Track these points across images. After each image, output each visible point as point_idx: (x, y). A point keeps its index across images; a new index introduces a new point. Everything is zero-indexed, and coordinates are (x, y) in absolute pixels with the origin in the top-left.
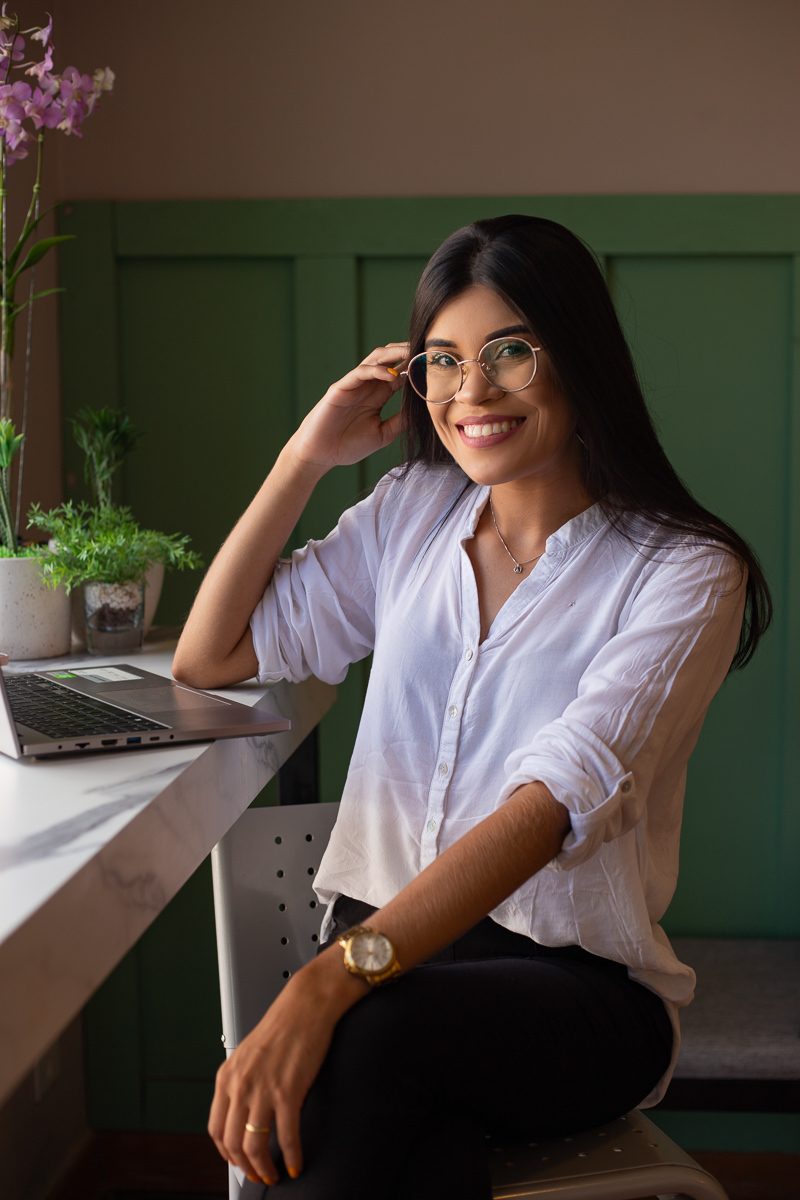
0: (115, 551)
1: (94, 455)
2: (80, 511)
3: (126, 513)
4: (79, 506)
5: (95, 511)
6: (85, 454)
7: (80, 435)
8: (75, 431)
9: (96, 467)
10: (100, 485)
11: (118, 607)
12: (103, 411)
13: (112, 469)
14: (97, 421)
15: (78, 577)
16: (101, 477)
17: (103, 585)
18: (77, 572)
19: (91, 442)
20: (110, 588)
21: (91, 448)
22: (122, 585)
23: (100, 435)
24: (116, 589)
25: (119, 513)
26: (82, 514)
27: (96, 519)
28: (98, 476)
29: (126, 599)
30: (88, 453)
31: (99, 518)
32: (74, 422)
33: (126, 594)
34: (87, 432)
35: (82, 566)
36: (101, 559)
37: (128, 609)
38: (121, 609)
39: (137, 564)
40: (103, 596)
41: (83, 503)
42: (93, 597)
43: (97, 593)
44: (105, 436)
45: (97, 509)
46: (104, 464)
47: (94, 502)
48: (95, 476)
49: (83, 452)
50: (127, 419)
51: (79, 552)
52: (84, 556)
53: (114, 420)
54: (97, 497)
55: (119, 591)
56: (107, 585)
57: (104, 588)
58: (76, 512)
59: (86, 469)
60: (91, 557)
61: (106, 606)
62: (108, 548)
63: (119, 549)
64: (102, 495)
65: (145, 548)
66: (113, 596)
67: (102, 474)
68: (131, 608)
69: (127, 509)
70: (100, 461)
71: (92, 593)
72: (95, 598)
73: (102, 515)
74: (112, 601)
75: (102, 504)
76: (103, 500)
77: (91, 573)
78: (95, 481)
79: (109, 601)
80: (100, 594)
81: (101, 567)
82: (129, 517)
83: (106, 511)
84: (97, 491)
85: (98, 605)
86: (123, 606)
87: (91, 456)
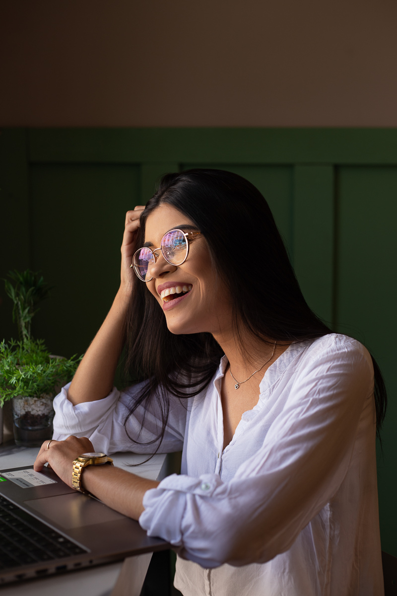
0: (35, 375)
1: (19, 303)
2: (9, 345)
3: (42, 344)
4: (9, 342)
5: (20, 344)
6: (14, 303)
7: (10, 290)
8: (6, 286)
9: (21, 312)
10: (23, 325)
11: (36, 414)
12: (25, 273)
13: (32, 315)
14: (21, 279)
15: (9, 394)
16: (24, 319)
17: (26, 398)
18: (9, 391)
19: (17, 295)
20: (31, 401)
21: (17, 298)
22: (39, 397)
23: (24, 289)
24: (35, 401)
25: (37, 344)
26: (11, 347)
27: (21, 350)
28: (22, 319)
29: (42, 408)
30: (16, 302)
31: (23, 348)
32: (6, 280)
33: (42, 405)
34: (14, 288)
35: (13, 388)
36: (26, 382)
37: (44, 414)
38: (39, 415)
39: (49, 382)
40: (26, 406)
41: (12, 339)
42: (19, 406)
43: (22, 404)
44: (27, 291)
45: (21, 342)
46: (26, 311)
47: (19, 337)
48: (20, 318)
49: (12, 300)
50: (42, 279)
51: (10, 378)
52: (13, 380)
53: (33, 278)
54: (22, 332)
55: (38, 403)
56: (29, 398)
57: (27, 401)
58: (7, 346)
59: (13, 313)
60: (18, 380)
61: (28, 413)
62: (30, 373)
63: (38, 374)
64: (25, 332)
65: (54, 370)
66: (33, 406)
67: (24, 318)
68: (46, 414)
69: (42, 341)
70: (24, 309)
71: (18, 404)
72: (20, 408)
73: (25, 346)
74: (33, 410)
75: (25, 340)
76: (26, 336)
77: (19, 391)
78: (20, 321)
79: (30, 410)
80: (24, 405)
81: (25, 387)
82: (43, 347)
83: (27, 343)
84: (21, 328)
85: (23, 412)
86: (40, 413)
87: (17, 303)
